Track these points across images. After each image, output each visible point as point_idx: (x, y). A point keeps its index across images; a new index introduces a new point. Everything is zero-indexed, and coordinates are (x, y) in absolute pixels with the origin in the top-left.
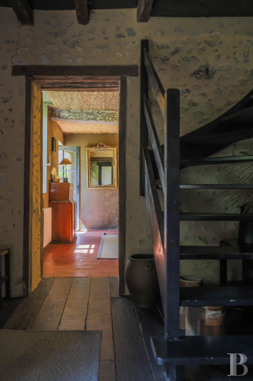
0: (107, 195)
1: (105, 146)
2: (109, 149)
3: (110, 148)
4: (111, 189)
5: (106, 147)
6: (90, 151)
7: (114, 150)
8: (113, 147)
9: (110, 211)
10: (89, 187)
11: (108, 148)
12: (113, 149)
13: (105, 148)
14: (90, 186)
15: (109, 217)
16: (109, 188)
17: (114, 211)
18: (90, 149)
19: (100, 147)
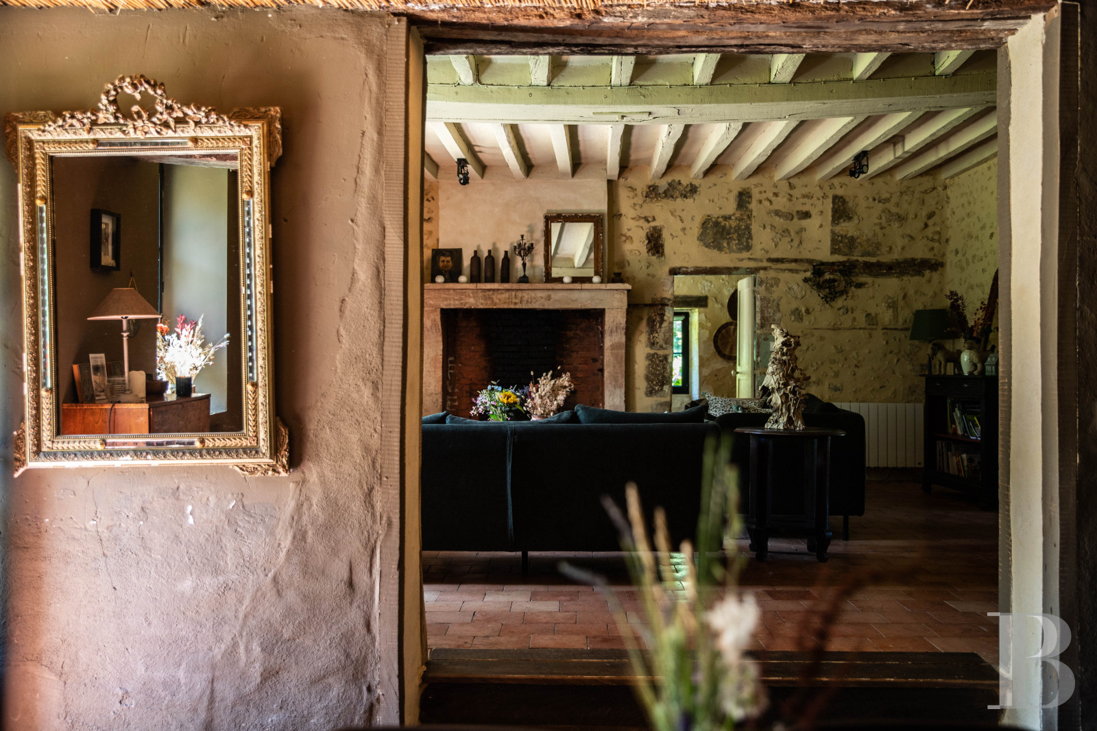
0: (191, 520)
1: (170, 108)
2: (206, 132)
3: (210, 125)
4: (224, 468)
5: (179, 121)
6: (53, 150)
7: (251, 137)
8: (241, 115)
9: (218, 651)
10: (38, 452)
11: (197, 123)
12: (244, 132)
13: (166, 125)
14: (46, 445)
15: (212, 700)
16: (208, 461)
17: (247, 650)
18: (48, 137)
19: (128, 115)
